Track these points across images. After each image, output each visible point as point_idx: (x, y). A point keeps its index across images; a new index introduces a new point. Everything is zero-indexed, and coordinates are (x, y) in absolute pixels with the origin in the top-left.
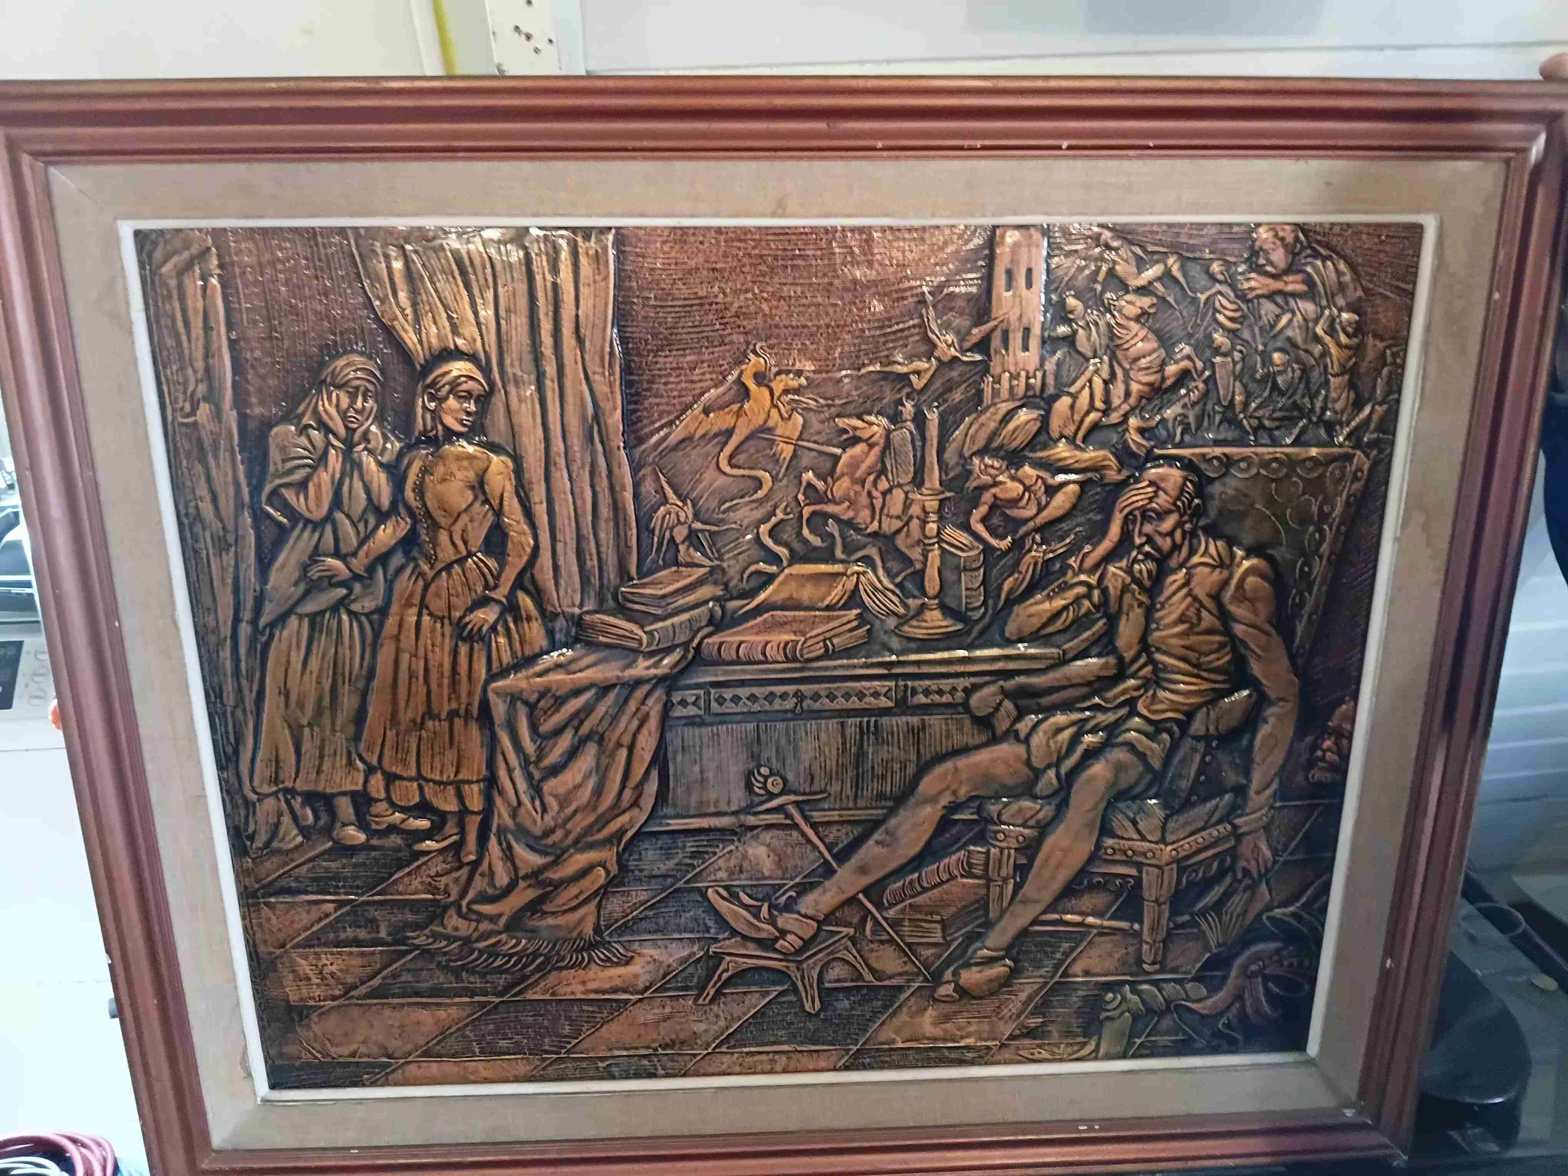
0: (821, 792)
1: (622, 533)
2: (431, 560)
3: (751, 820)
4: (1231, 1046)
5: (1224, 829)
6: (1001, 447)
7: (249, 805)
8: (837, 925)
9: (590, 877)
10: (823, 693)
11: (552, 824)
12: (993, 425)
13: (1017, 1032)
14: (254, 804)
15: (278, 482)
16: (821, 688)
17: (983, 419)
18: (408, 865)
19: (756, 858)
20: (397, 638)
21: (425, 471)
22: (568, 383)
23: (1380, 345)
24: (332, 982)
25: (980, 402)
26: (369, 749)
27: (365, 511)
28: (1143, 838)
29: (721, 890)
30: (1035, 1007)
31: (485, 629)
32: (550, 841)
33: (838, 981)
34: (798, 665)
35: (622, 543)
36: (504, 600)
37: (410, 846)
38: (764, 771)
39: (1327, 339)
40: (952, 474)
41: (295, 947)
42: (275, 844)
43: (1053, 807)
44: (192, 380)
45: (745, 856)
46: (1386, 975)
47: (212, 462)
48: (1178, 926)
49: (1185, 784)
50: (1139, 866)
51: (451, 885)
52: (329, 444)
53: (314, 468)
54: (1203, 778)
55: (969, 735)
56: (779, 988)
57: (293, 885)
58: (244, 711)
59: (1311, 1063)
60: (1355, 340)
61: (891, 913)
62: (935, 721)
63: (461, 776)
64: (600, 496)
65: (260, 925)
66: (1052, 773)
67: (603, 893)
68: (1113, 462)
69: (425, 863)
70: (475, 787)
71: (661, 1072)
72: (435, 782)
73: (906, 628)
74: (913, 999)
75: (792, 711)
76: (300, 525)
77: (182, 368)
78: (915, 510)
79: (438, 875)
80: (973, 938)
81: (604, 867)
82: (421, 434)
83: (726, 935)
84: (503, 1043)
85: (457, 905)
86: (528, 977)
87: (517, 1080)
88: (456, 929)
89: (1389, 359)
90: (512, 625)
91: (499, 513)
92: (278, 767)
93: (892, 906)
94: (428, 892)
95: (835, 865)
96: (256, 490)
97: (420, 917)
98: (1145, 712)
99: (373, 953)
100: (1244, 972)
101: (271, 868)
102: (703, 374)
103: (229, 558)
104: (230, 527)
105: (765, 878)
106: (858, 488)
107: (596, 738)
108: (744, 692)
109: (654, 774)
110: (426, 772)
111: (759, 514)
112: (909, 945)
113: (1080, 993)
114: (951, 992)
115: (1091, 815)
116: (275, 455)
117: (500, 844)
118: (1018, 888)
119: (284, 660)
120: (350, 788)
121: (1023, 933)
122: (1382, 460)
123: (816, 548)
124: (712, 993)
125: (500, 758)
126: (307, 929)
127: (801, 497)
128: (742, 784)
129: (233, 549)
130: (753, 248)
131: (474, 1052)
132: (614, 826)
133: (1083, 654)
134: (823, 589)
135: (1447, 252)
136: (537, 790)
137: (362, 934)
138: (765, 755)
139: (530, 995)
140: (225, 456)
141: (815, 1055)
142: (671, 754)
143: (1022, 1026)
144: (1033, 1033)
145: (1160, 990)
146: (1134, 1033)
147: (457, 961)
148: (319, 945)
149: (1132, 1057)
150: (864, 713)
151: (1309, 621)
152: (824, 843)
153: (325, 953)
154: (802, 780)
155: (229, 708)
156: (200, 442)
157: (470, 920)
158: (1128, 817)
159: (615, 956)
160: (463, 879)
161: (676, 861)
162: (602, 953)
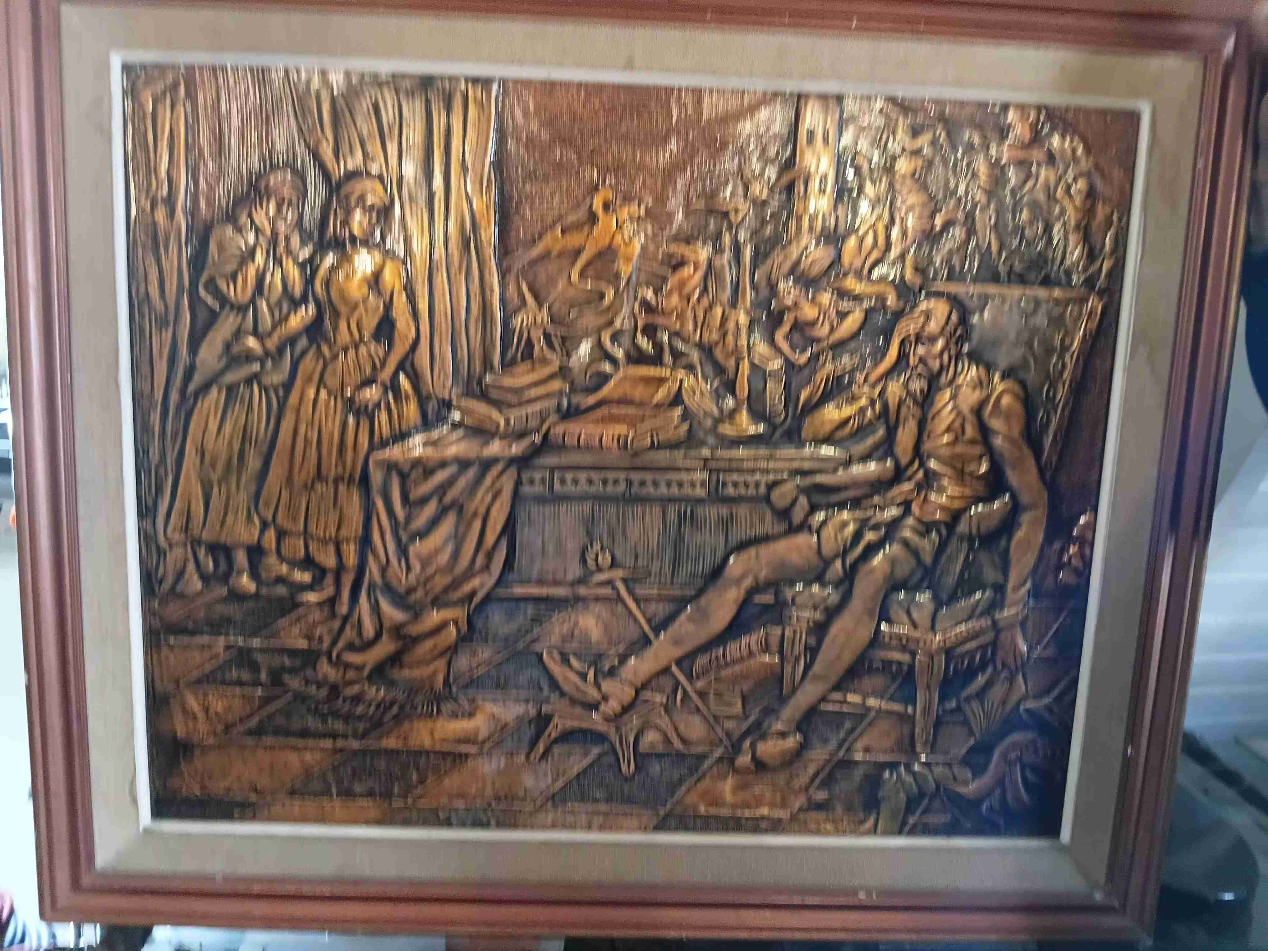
1: (489, 331)
4: (992, 829)
5: (985, 622)
6: (802, 275)
7: (161, 553)
8: (652, 693)
9: (444, 633)
10: (649, 482)
11: (415, 583)
12: (795, 256)
13: (806, 805)
14: (165, 551)
16: (648, 476)
17: (787, 251)
18: (289, 614)
19: (586, 626)
22: (452, 204)
23: (1109, 209)
24: (215, 721)
25: (786, 237)
26: (267, 505)
28: (916, 627)
30: (822, 781)
32: (411, 599)
33: (651, 746)
34: (629, 455)
35: (488, 339)
37: (292, 597)
38: (596, 547)
40: (761, 296)
41: (187, 683)
44: (155, 185)
45: (576, 624)
46: (1128, 764)
47: (162, 251)
48: (946, 712)
49: (952, 579)
50: (912, 653)
51: (325, 634)
54: (967, 573)
55: (769, 525)
56: (600, 750)
57: (191, 626)
58: (166, 468)
59: (1064, 849)
61: (700, 684)
62: (742, 511)
64: (473, 299)
65: (159, 663)
67: (453, 650)
68: (892, 295)
69: (303, 615)
71: (493, 824)
73: (720, 428)
74: (715, 768)
75: (622, 496)
79: (314, 624)
80: (769, 712)
81: (455, 624)
83: (557, 696)
84: (358, 786)
85: (328, 653)
86: (384, 725)
87: (367, 823)
88: (325, 677)
93: (700, 677)
97: (297, 664)
99: (252, 695)
100: (1005, 758)
101: (173, 610)
103: (168, 335)
104: (171, 308)
105: (592, 647)
106: (685, 303)
107: (457, 508)
108: (582, 476)
109: (504, 543)
111: (601, 320)
112: (715, 717)
113: (861, 772)
117: (369, 599)
122: (1112, 303)
123: (647, 353)
124: (541, 750)
125: (375, 521)
126: (198, 670)
127: (636, 309)
128: (578, 558)
129: (171, 327)
131: (331, 792)
132: (467, 588)
134: (651, 391)
135: (1160, 132)
136: (403, 551)
137: (246, 676)
138: (597, 532)
139: (385, 744)
140: (173, 247)
142: (518, 527)
143: (809, 799)
144: (820, 807)
145: (931, 771)
146: (909, 811)
147: (323, 706)
148: (208, 684)
149: (906, 836)
150: (682, 501)
151: (1054, 438)
152: (644, 616)
153: (212, 692)
154: (628, 556)
155: (153, 465)
156: (155, 235)
157: (339, 668)
158: (903, 608)
159: (460, 709)
160: (336, 629)
161: (518, 624)
162: (449, 706)
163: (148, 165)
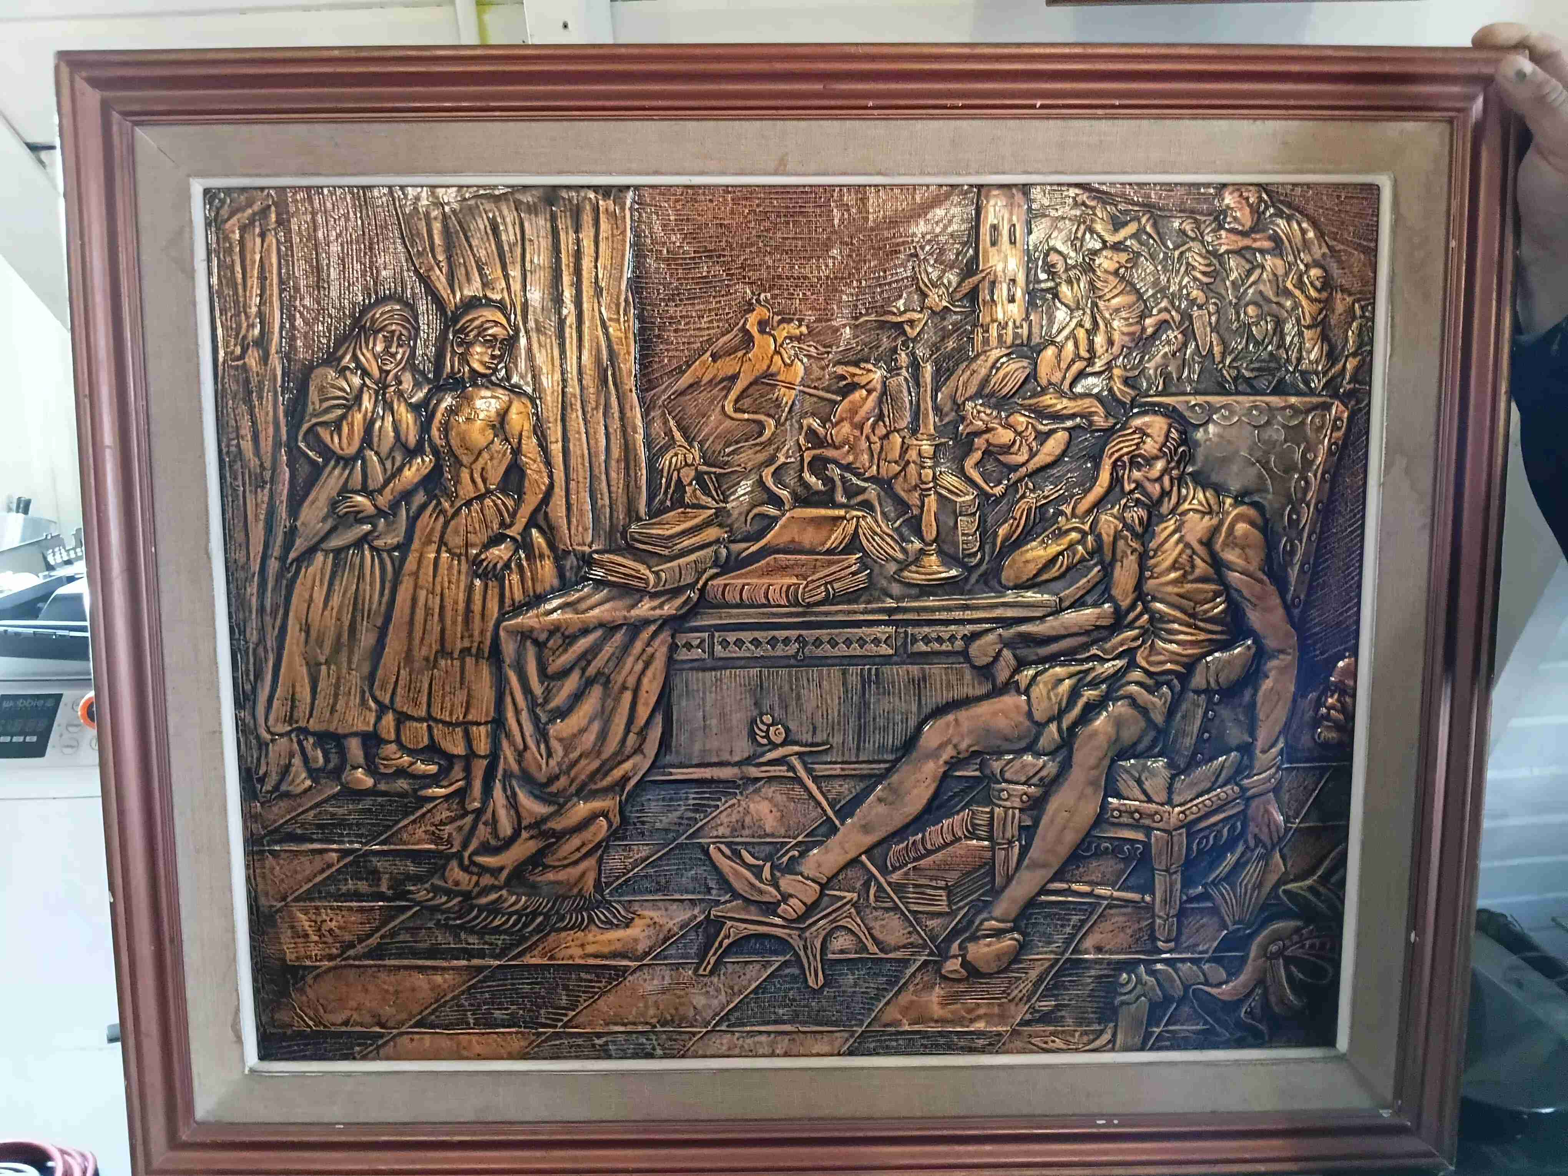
0: (823, 744)
1: (632, 474)
2: (452, 497)
3: (754, 772)
4: (1255, 1039)
5: (1230, 790)
6: (992, 394)
7: (263, 745)
8: (840, 890)
9: (592, 829)
10: (825, 639)
11: (557, 770)
12: (983, 372)
13: (1028, 1017)
14: (267, 745)
15: (314, 421)
16: (824, 633)
17: (974, 366)
18: (412, 813)
19: (757, 811)
20: (416, 574)
21: (452, 411)
22: (586, 330)
23: (1349, 300)
24: (330, 940)
25: (971, 351)
26: (383, 687)
27: (392, 450)
28: (1150, 800)
29: (723, 847)
30: (1046, 988)
31: (499, 566)
32: (553, 789)
33: (842, 952)
34: (800, 609)
35: (632, 483)
36: (519, 538)
37: (415, 791)
38: (768, 719)
39: (1297, 293)
40: (946, 420)
41: (297, 900)
42: (284, 788)
44: (245, 325)
45: (747, 812)
46: (1412, 952)
47: (256, 402)
48: (1190, 900)
49: (1189, 742)
50: (1148, 830)
51: (454, 835)
52: (364, 384)
53: (348, 408)
54: (1206, 735)
55: (970, 686)
56: (782, 959)
57: (299, 831)
58: (266, 651)
59: (1341, 1058)
60: (1324, 295)
61: (895, 877)
62: (936, 671)
63: (470, 717)
64: (612, 437)
65: (264, 877)
66: (1053, 727)
67: (602, 847)
68: (1100, 410)
69: (429, 811)
70: (482, 729)
71: (659, 1052)
72: (444, 723)
73: (906, 574)
74: (919, 976)
75: (795, 656)
76: (332, 463)
77: (238, 315)
78: (912, 455)
79: (441, 823)
81: (606, 816)
82: (449, 377)
83: (727, 897)
84: (497, 1014)
85: (459, 856)
86: (526, 939)
87: (511, 1057)
88: (457, 884)
89: (1358, 312)
90: (525, 563)
91: (517, 452)
92: (293, 707)
93: (895, 869)
94: (432, 842)
95: (837, 822)
97: (422, 869)
98: (1144, 664)
99: (372, 909)
100: (1264, 952)
101: (279, 813)
102: (711, 322)
103: (264, 496)
104: (268, 464)
105: (767, 835)
106: (857, 433)
107: (603, 680)
108: (747, 636)
109: (659, 719)
110: (436, 713)
111: (762, 457)
112: (914, 913)
113: (1093, 972)
114: (958, 967)
115: (1095, 773)
116: (313, 395)
117: (505, 791)
118: (1024, 851)
119: (307, 597)
120: (361, 727)
121: (1031, 903)
122: (1360, 410)
123: (818, 492)
124: (712, 961)
125: (508, 700)
126: (308, 881)
128: (745, 733)
129: (268, 486)
130: (758, 206)
131: (468, 1024)
132: (617, 773)
133: (1078, 603)
134: (824, 533)
135: (1404, 209)
136: (542, 735)
137: (363, 886)
138: (767, 702)
139: (528, 960)
140: (268, 397)
141: (819, 1036)
142: (674, 698)
143: (1033, 1010)
144: (1046, 1018)
145: (1176, 971)
146: (1153, 1018)
147: (455, 919)
148: (320, 898)
149: (1151, 1049)
150: (865, 661)
151: (1301, 569)
152: (827, 799)
153: (325, 908)
154: (804, 730)
155: (251, 646)
156: (247, 381)
157: (472, 873)
158: (1132, 776)
159: (615, 917)
160: (467, 828)
161: (678, 814)
162: (601, 914)
163: (236, 302)
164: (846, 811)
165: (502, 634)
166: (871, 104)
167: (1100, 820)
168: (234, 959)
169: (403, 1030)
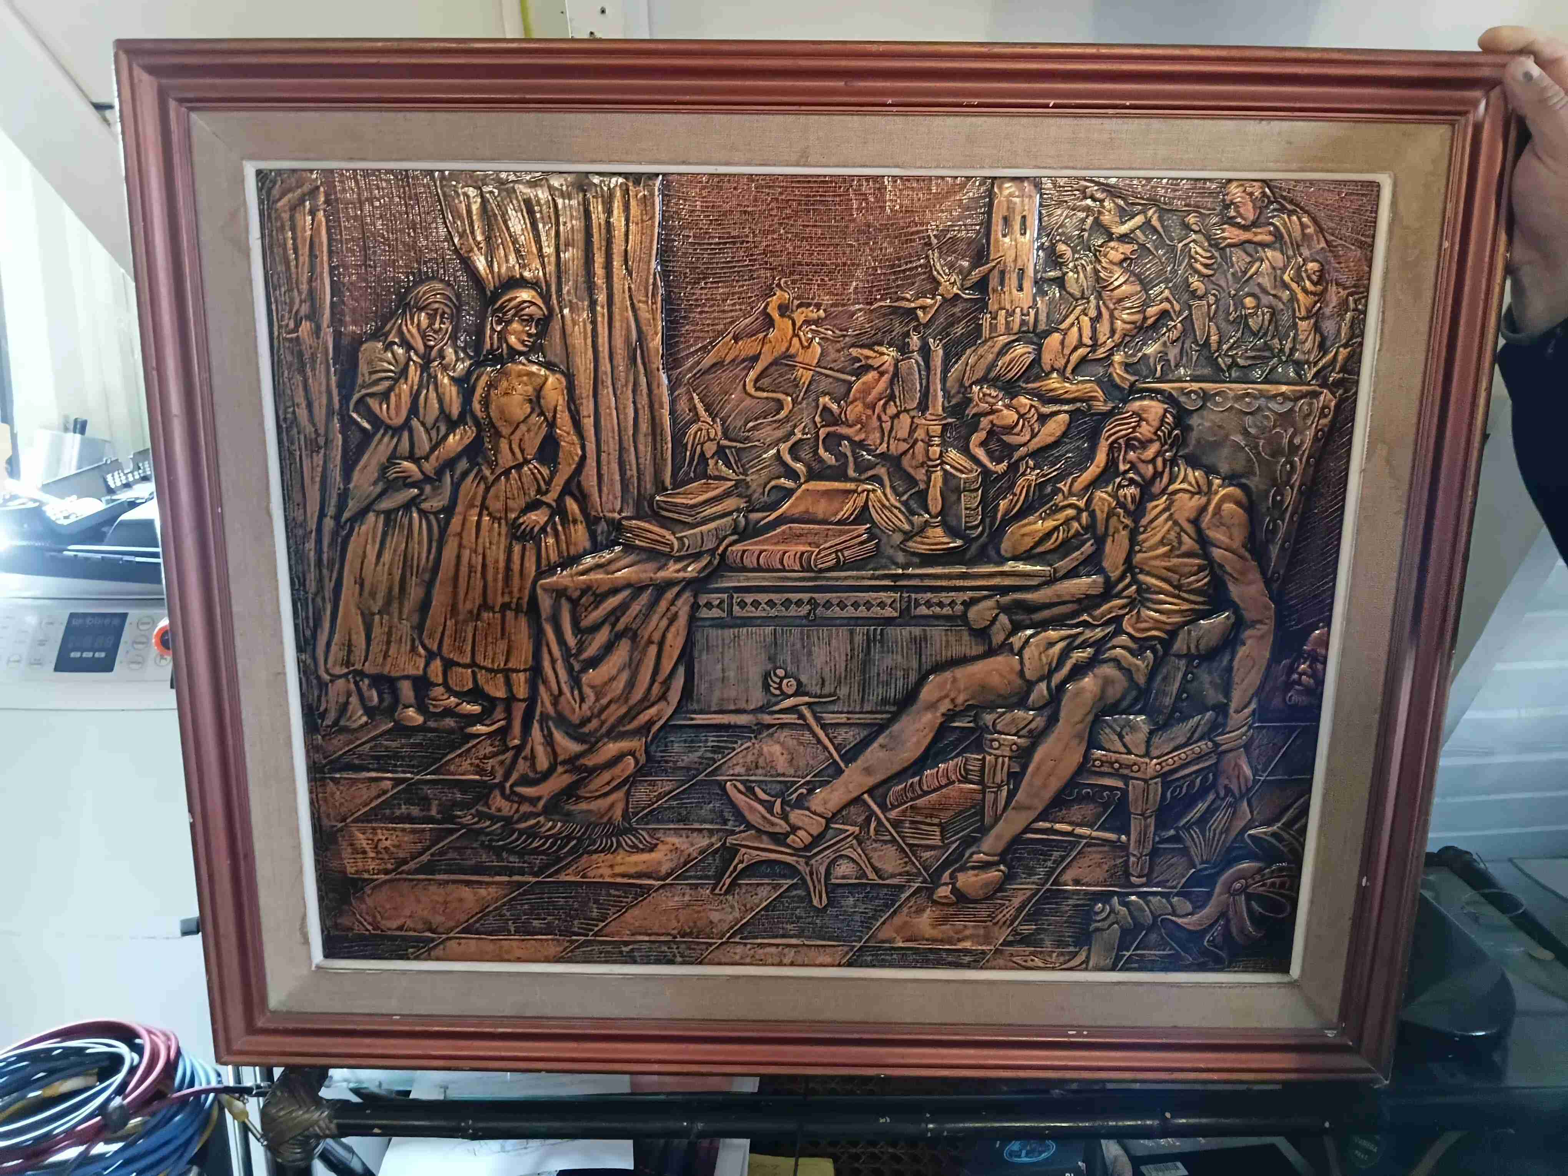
0: (830, 695)
1: (659, 446)
2: (492, 465)
3: (767, 719)
4: (1216, 964)
5: (1204, 746)
6: (997, 378)
7: (323, 686)
8: (843, 823)
9: (620, 766)
10: (835, 602)
11: (589, 713)
12: (991, 357)
13: (1010, 938)
14: (327, 685)
15: (364, 392)
16: (834, 597)
17: (981, 351)
18: (459, 748)
19: (771, 754)
20: (460, 535)
21: (491, 385)
22: (616, 310)
23: (1343, 293)
24: (386, 856)
25: (979, 336)
26: (431, 636)
27: (436, 421)
28: (1129, 753)
29: (738, 784)
30: (1028, 914)
31: (536, 529)
32: (586, 730)
33: (844, 877)
34: (812, 575)
35: (659, 454)
36: (554, 504)
37: (462, 729)
38: (781, 672)
39: (1294, 286)
40: (954, 402)
41: (355, 821)
42: (342, 723)
43: (1044, 719)
44: (297, 301)
45: (761, 754)
46: (1363, 896)
47: (309, 373)
48: (1163, 841)
49: (1168, 701)
50: (1126, 779)
51: (497, 767)
52: (410, 359)
53: (396, 380)
54: (1185, 695)
55: (967, 646)
56: (790, 882)
57: (357, 762)
58: (323, 599)
59: (1293, 984)
60: (1320, 288)
62: (937, 633)
63: (510, 665)
64: (641, 412)
65: (325, 800)
66: (1043, 686)
67: (630, 782)
68: (1100, 394)
69: (474, 746)
70: (522, 676)
71: (679, 959)
72: (488, 670)
73: (910, 544)
74: (913, 900)
75: (806, 617)
76: (382, 431)
77: (290, 290)
78: (920, 434)
79: (485, 757)
80: (969, 842)
81: (633, 755)
82: (489, 353)
83: (742, 828)
84: (536, 923)
85: (501, 786)
86: (561, 859)
87: (547, 960)
88: (499, 810)
89: (1352, 305)
90: (560, 528)
91: (552, 425)
92: (350, 651)
93: (894, 807)
94: (477, 773)
95: (842, 765)
96: (345, 399)
97: (468, 797)
98: (1130, 630)
99: (424, 830)
100: (1228, 889)
101: (338, 745)
102: (734, 305)
103: (319, 459)
104: (322, 431)
105: (778, 775)
106: (869, 412)
107: (630, 634)
108: (763, 597)
109: (681, 670)
110: (480, 659)
111: (780, 433)
112: (910, 846)
113: (1071, 902)
114: (948, 893)
115: (1080, 727)
116: (363, 368)
117: (542, 730)
118: (1011, 795)
119: (361, 553)
120: (412, 671)
121: (1017, 840)
122: (1348, 398)
123: (830, 467)
124: (727, 883)
125: (545, 650)
126: (366, 805)
127: (818, 419)
128: (760, 684)
129: (322, 451)
130: (781, 194)
131: (509, 931)
132: (644, 718)
133: (1072, 574)
134: (836, 505)
135: (1402, 206)
136: (576, 682)
137: (415, 811)
138: (781, 658)
139: (563, 877)
140: (320, 368)
141: (822, 950)
142: (696, 654)
143: (1015, 932)
144: (1025, 940)
145: (1147, 903)
146: (1123, 945)
147: (498, 841)
148: (376, 821)
149: (1121, 970)
150: (871, 622)
151: (1282, 548)
152: (833, 744)
153: (381, 828)
154: (814, 683)
155: (310, 596)
156: (300, 355)
157: (512, 801)
158: (1114, 731)
159: (641, 842)
160: (508, 762)
161: (699, 754)
162: (629, 839)
163: (289, 279)
164: (851, 755)
165: (539, 591)
166: (890, 102)
167: (1083, 768)
168: (301, 871)
169: (451, 935)
